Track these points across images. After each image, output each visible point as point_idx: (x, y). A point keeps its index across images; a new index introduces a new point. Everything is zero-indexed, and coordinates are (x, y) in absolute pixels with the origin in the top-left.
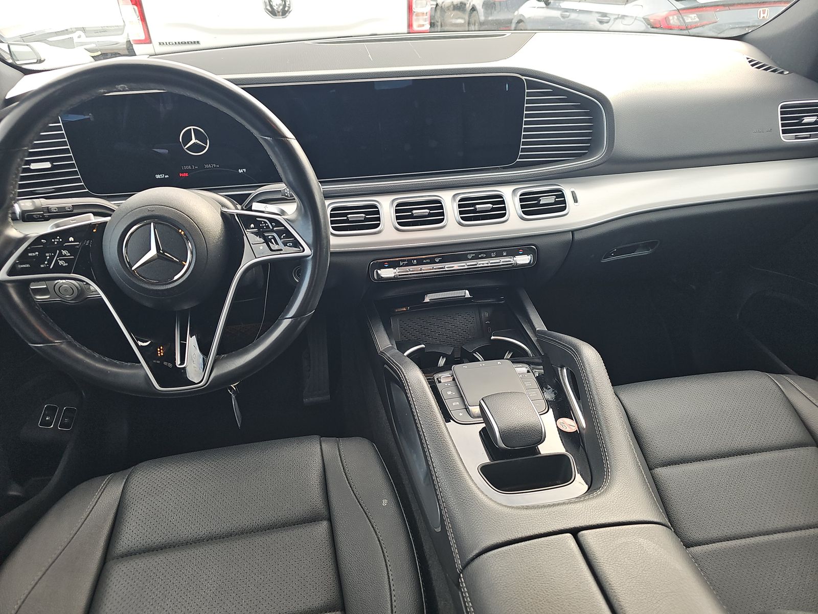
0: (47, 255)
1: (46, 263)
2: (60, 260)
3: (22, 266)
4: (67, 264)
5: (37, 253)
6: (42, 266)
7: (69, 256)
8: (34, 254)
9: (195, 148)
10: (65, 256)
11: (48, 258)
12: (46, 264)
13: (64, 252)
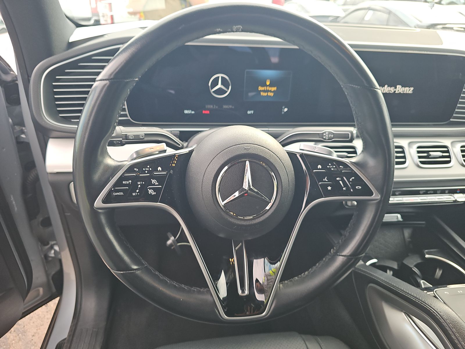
0: (139, 183)
1: (137, 191)
2: (150, 189)
3: (116, 194)
4: (155, 193)
5: (130, 181)
6: (134, 194)
7: (157, 185)
8: (127, 183)
9: (220, 92)
10: (154, 185)
11: (139, 186)
12: (138, 193)
13: (153, 181)
